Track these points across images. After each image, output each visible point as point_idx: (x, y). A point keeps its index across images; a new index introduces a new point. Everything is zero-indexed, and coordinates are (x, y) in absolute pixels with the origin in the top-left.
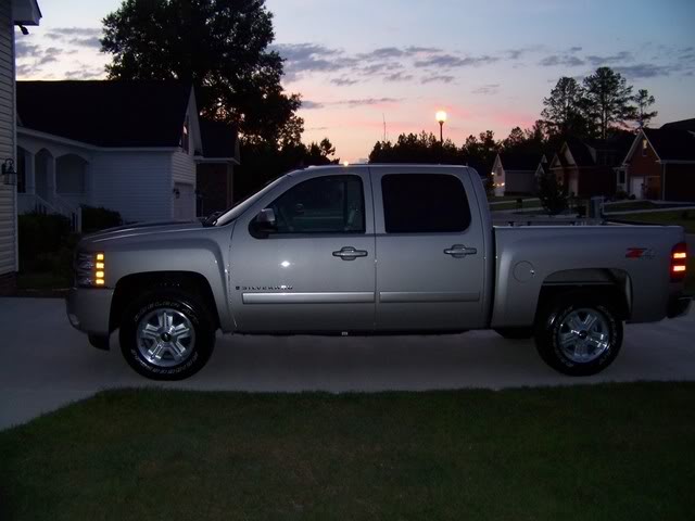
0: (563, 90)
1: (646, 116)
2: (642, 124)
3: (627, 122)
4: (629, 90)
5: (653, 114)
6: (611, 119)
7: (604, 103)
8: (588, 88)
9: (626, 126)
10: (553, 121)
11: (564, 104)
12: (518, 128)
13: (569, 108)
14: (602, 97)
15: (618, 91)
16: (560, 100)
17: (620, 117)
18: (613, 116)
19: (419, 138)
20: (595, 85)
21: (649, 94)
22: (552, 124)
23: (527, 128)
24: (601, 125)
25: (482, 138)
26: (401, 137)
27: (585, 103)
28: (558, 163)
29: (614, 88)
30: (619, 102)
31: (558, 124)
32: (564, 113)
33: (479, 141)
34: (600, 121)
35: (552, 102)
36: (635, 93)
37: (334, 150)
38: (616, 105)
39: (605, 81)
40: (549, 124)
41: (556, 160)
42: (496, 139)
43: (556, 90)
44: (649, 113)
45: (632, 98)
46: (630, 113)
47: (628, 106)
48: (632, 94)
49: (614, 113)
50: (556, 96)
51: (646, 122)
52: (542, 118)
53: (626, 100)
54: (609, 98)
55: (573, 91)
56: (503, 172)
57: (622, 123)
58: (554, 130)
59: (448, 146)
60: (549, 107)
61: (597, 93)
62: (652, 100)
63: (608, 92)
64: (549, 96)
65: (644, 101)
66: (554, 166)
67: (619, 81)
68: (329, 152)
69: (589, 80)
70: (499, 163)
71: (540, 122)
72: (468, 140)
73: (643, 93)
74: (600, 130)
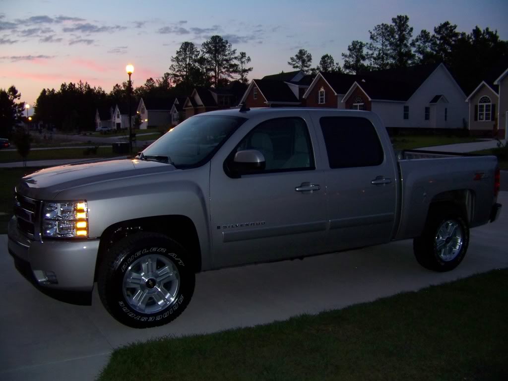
0: (185, 51)
1: (245, 71)
2: (242, 76)
3: (233, 75)
4: (234, 52)
5: (250, 70)
6: (222, 72)
7: (217, 61)
8: (205, 50)
9: (232, 78)
10: (178, 74)
11: (186, 61)
12: (151, 79)
13: (189, 64)
14: (215, 57)
15: (227, 53)
16: (183, 59)
17: (228, 71)
18: (223, 70)
19: (77, 86)
20: (210, 48)
21: (247, 56)
22: (177, 76)
23: (158, 79)
24: (215, 77)
25: (124, 86)
26: (63, 86)
27: (202, 61)
28: (190, 104)
29: (224, 50)
30: (227, 60)
31: (182, 76)
32: (186, 68)
33: (123, 89)
34: (214, 74)
35: (177, 59)
36: (238, 54)
37: (20, 96)
38: (225, 62)
39: (217, 45)
40: (175, 76)
41: (188, 102)
42: (135, 86)
43: (180, 52)
44: (247, 68)
45: (236, 58)
46: (234, 68)
47: (233, 63)
48: (236, 55)
49: (224, 68)
50: (180, 55)
51: (245, 75)
52: (170, 72)
53: (231, 59)
54: (220, 57)
55: (192, 53)
56: (146, 111)
57: (229, 76)
58: (179, 80)
59: (99, 92)
60: (175, 63)
61: (211, 53)
62: (249, 60)
63: (219, 53)
64: (175, 55)
65: (243, 60)
66: (187, 106)
67: (227, 45)
68: (15, 97)
69: (205, 45)
70: (142, 104)
71: (168, 74)
72: (114, 88)
73: (243, 55)
74: (213, 80)
